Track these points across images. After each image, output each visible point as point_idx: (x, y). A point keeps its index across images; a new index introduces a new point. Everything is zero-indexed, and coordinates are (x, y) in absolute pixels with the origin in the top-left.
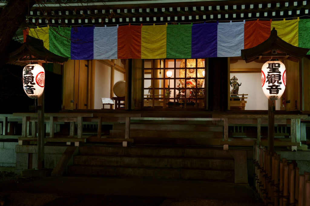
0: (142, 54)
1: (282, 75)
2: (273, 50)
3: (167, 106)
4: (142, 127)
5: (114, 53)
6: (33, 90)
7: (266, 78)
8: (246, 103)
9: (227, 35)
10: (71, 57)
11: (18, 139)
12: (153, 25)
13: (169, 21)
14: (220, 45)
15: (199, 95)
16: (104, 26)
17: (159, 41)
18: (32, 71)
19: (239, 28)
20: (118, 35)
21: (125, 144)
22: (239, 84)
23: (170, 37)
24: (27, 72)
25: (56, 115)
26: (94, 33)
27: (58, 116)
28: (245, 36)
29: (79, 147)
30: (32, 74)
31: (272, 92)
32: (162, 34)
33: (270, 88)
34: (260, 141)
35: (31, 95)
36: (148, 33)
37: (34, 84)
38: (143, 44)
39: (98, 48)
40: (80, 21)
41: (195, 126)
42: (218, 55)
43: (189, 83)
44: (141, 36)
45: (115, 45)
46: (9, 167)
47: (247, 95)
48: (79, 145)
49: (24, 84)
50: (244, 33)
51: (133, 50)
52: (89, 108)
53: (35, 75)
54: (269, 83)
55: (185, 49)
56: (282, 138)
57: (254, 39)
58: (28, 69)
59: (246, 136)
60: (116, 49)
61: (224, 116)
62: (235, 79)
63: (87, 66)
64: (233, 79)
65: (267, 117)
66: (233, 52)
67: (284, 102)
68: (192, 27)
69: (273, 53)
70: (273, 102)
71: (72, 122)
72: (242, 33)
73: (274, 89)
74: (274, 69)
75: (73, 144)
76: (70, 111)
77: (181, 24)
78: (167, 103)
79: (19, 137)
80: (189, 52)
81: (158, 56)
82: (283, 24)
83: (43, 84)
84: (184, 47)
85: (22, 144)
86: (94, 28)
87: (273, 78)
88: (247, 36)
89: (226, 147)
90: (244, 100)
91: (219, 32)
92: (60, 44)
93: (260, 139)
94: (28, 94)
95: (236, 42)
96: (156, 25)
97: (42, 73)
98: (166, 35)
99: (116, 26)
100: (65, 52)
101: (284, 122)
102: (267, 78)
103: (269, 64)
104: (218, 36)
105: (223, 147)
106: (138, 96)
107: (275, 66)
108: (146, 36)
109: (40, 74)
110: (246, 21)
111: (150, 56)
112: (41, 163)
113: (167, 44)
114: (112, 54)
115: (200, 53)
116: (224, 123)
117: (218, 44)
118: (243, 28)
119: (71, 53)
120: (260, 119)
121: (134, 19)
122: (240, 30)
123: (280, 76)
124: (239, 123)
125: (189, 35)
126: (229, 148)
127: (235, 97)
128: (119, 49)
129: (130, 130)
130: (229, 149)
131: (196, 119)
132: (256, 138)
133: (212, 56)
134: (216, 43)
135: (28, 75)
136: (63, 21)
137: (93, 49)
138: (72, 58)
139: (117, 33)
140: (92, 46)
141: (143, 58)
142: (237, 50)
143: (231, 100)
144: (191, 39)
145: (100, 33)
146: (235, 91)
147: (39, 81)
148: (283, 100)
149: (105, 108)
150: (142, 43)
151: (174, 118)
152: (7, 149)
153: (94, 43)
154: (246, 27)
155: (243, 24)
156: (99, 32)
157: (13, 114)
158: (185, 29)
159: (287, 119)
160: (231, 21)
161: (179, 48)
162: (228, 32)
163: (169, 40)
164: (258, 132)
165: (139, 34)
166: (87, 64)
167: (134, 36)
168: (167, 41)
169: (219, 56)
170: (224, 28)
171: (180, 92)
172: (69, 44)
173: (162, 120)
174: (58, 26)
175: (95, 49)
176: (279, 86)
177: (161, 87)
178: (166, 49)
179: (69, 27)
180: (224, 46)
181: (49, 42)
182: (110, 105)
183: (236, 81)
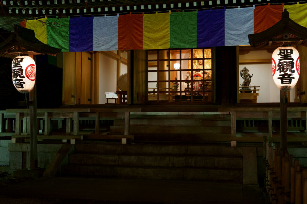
1: (295, 62)
2: (285, 35)
3: (173, 100)
4: (145, 122)
5: (115, 44)
6: (23, 84)
7: (277, 66)
8: (258, 95)
9: (236, 22)
10: (69, 49)
11: (12, 137)
12: (155, 13)
13: (172, 8)
14: (227, 33)
16: (104, 16)
17: (162, 29)
18: (21, 64)
19: (248, 14)
20: (119, 25)
21: (124, 141)
22: (250, 76)
23: (173, 26)
24: (16, 65)
25: (50, 110)
26: (93, 24)
27: (53, 112)
28: (254, 22)
29: (75, 144)
30: (21, 67)
31: (284, 81)
32: (165, 23)
33: (282, 77)
34: (271, 136)
35: (21, 89)
36: (151, 22)
37: (24, 77)
38: (145, 33)
39: (97, 38)
40: (78, 11)
41: (201, 121)
42: (226, 44)
43: (197, 75)
44: (142, 25)
45: (115, 36)
46: (6, 166)
47: (259, 87)
48: (75, 143)
49: (13, 78)
50: (253, 19)
51: (134, 40)
52: (93, 103)
53: (24, 68)
54: (280, 72)
55: (190, 38)
56: (297, 132)
57: (265, 26)
58: (17, 62)
59: (257, 131)
60: (116, 40)
61: (232, 109)
62: (245, 70)
63: (90, 59)
64: (244, 71)
65: (279, 109)
66: (242, 40)
67: (299, 93)
68: (197, 14)
69: (285, 38)
70: (285, 92)
71: (69, 118)
72: (252, 19)
73: (286, 78)
74: (285, 56)
75: (69, 141)
76: (71, 107)
77: (185, 11)
78: (174, 97)
79: (12, 135)
80: (194, 41)
81: (161, 46)
82: (297, 8)
83: (33, 78)
84: (189, 35)
85: (15, 142)
86: (94, 18)
87: (285, 66)
88: (257, 22)
89: (234, 143)
90: (255, 92)
91: (226, 19)
92: (58, 36)
93: (271, 133)
94: (18, 88)
95: (246, 29)
96: (158, 13)
97: (32, 66)
98: (169, 23)
99: (117, 15)
100: (63, 43)
101: (298, 116)
102: (278, 66)
103: (280, 50)
104: (225, 23)
105: (230, 143)
106: (142, 90)
107: (287, 53)
108: (148, 25)
109: (30, 67)
110: (255, 6)
111: (152, 46)
112: (35, 162)
113: (170, 33)
114: (112, 45)
115: (206, 42)
116: (232, 116)
117: (225, 31)
118: (252, 14)
119: (69, 45)
120: (271, 112)
121: (135, 8)
122: (249, 16)
123: (293, 63)
124: (248, 117)
125: (193, 23)
126: (237, 144)
127: (246, 89)
128: (120, 40)
129: (130, 126)
130: (237, 146)
131: (202, 113)
132: (268, 132)
133: (219, 44)
134: (224, 31)
135: (17, 68)
136: (61, 11)
137: (92, 40)
138: (71, 50)
139: (117, 22)
140: (91, 37)
141: (145, 48)
142: (246, 38)
143: (241, 92)
144: (196, 27)
145: (100, 23)
146: (246, 83)
147: (29, 74)
148: (297, 91)
149: (109, 103)
150: (144, 32)
152: (4, 147)
153: (93, 34)
154: (256, 13)
155: (253, 9)
156: (98, 22)
157: (6, 110)
158: (189, 17)
159: (302, 112)
160: (239, 7)
161: (184, 37)
162: (237, 18)
163: (173, 29)
164: (269, 126)
165: (141, 23)
166: (90, 57)
167: (135, 26)
168: (170, 30)
170: (231, 14)
171: (188, 86)
172: (67, 35)
173: (166, 115)
174: (56, 17)
175: (94, 40)
176: (292, 75)
177: (167, 79)
178: (169, 39)
179: (68, 17)
180: (232, 33)
181: (46, 34)
182: (114, 100)
183: (247, 72)
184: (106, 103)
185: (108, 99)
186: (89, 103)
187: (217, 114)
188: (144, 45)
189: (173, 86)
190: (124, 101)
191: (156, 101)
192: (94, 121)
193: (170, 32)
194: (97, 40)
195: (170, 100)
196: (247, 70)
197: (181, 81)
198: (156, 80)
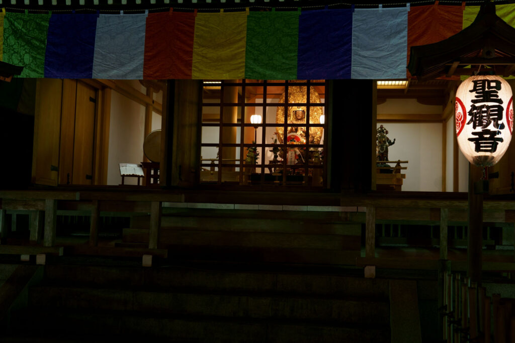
0: (193, 68)
1: (505, 108)
2: (486, 50)
3: (248, 181)
4: (191, 223)
5: (137, 67)
7: (467, 114)
8: (404, 178)
9: (373, 34)
10: (45, 73)
12: (219, 11)
13: (252, 4)
14: (357, 55)
15: (312, 162)
16: (119, 13)
17: (231, 43)
19: (399, 20)
20: (147, 32)
21: (147, 260)
22: (390, 141)
23: (253, 36)
26: (97, 27)
28: (409, 37)
29: (45, 266)
31: (482, 147)
32: (238, 30)
33: (477, 137)
36: (209, 27)
38: (196, 49)
39: (102, 55)
40: (68, 1)
41: (302, 223)
43: (293, 139)
44: (193, 33)
45: (139, 52)
47: (407, 162)
48: (46, 262)
50: (407, 30)
51: (176, 61)
52: (96, 183)
54: (474, 127)
55: (284, 61)
59: (406, 245)
60: (140, 60)
63: (94, 100)
64: (380, 132)
65: (465, 205)
66: (384, 69)
68: (300, 16)
69: (484, 57)
71: (35, 211)
72: (404, 30)
73: (486, 139)
74: (486, 94)
75: (33, 258)
77: (277, 10)
78: (249, 176)
80: (292, 68)
84: (283, 56)
86: (99, 17)
88: (414, 37)
89: (370, 271)
90: (399, 172)
91: (355, 27)
92: (23, 46)
95: (391, 49)
96: (225, 11)
98: (246, 32)
99: (144, 12)
100: (33, 61)
101: (500, 218)
102: (469, 115)
103: (475, 83)
104: (353, 35)
105: (363, 272)
106: (189, 160)
107: (489, 87)
108: (205, 34)
110: (411, 5)
114: (131, 68)
116: (367, 217)
117: (352, 51)
118: (405, 21)
119: (45, 65)
120: (446, 210)
122: (399, 24)
123: (500, 109)
125: (292, 34)
126: (376, 273)
127: (383, 166)
128: (147, 60)
129: (160, 230)
131: (305, 208)
132: (437, 251)
133: (339, 75)
134: (350, 50)
137: (93, 57)
138: (48, 75)
139: (145, 27)
140: (91, 52)
141: (195, 77)
144: (297, 40)
145: (110, 26)
149: (125, 183)
150: (195, 46)
151: (260, 205)
153: (96, 46)
154: (412, 19)
155: (406, 11)
156: (107, 25)
158: (284, 21)
160: (380, 5)
161: (272, 59)
162: (375, 27)
163: (252, 42)
164: (442, 238)
165: (190, 30)
166: (93, 96)
167: (179, 34)
168: (247, 44)
169: (354, 76)
170: (365, 19)
171: (276, 157)
172: (43, 46)
173: (234, 210)
174: (24, 12)
175: (96, 58)
176: (498, 134)
177: (238, 141)
178: (245, 61)
179: (47, 13)
180: (366, 55)
181: (2, 43)
182: (137, 178)
183: (385, 134)
184: (121, 184)
185: (123, 176)
186: (88, 182)
187: (334, 210)
188: (194, 70)
189: (248, 156)
190: (155, 181)
191: (215, 183)
192: (88, 218)
193: (246, 48)
194: (101, 57)
195: (242, 182)
196: (385, 131)
197: (264, 146)
198: (217, 142)
